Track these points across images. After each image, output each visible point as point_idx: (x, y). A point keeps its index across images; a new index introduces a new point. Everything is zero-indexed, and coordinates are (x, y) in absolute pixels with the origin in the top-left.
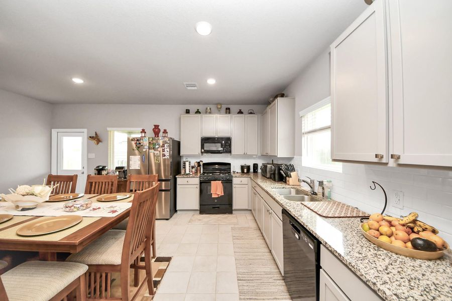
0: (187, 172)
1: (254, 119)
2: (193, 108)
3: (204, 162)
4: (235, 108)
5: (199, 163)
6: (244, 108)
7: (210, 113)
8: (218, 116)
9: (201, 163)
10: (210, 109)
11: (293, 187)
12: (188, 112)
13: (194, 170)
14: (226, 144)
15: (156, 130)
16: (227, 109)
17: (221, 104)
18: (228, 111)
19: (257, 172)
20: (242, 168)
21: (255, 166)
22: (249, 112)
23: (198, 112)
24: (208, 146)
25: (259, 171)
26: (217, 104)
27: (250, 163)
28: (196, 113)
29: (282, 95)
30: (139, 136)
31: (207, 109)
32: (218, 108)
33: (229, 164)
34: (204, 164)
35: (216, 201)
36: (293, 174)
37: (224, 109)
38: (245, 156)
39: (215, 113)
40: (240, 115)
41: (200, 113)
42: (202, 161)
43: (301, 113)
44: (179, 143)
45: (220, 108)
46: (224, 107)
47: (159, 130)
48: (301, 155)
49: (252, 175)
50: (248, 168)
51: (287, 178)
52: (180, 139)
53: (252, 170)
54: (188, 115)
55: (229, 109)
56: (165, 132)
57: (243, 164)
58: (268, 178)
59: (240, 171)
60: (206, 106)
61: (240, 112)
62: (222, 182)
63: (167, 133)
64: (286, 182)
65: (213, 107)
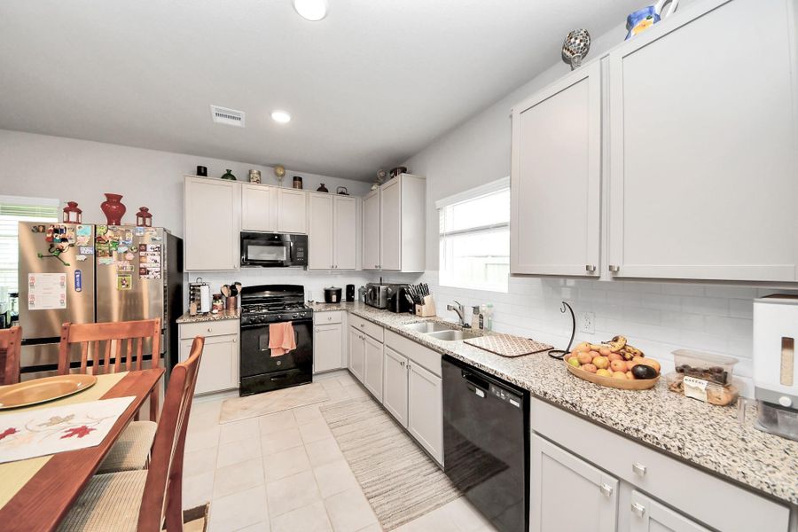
0: (206, 307)
1: (348, 204)
2: (216, 166)
3: (245, 285)
4: (311, 180)
5: (233, 287)
6: (330, 183)
7: (258, 182)
8: (273, 189)
9: (239, 288)
10: (259, 173)
11: (429, 319)
12: (202, 172)
13: (219, 304)
15: (113, 208)
16: (295, 178)
17: (284, 168)
18: (298, 182)
19: (352, 300)
20: (328, 294)
21: (350, 289)
22: (340, 190)
23: (228, 175)
24: (254, 252)
25: (356, 297)
26: (275, 166)
27: (341, 284)
28: (225, 177)
29: (404, 170)
30: (54, 220)
31: (250, 172)
32: (276, 174)
33: (300, 289)
34: (246, 290)
35: (279, 363)
36: (426, 299)
37: (288, 180)
38: (334, 271)
39: (268, 183)
40: (322, 194)
41: (234, 178)
42: (240, 284)
43: (438, 203)
44: (180, 243)
45: (283, 175)
46: (290, 174)
47: (123, 209)
48: (437, 268)
49: (343, 305)
50: (339, 292)
51: (417, 306)
52: (182, 236)
53: (344, 296)
54: (201, 179)
55: (300, 179)
56: (144, 213)
57: (328, 287)
58: (382, 309)
59: (323, 300)
60: (250, 166)
61: (323, 189)
62: (293, 324)
63: (150, 216)
64: (414, 313)
65: (266, 172)
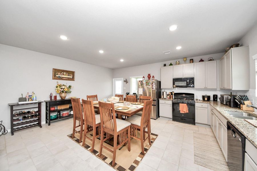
0: (165, 97)
1: (214, 64)
2: (167, 63)
3: (175, 92)
5: (171, 93)
6: (203, 57)
7: (179, 64)
8: (184, 65)
9: (173, 93)
10: (179, 62)
12: (165, 65)
13: (168, 96)
14: (190, 82)
15: (149, 76)
16: (190, 60)
17: (186, 58)
18: (192, 61)
20: (204, 97)
21: (215, 97)
22: (209, 59)
23: (171, 65)
24: (177, 84)
25: (218, 100)
26: (184, 58)
27: (211, 94)
28: (170, 65)
30: (142, 79)
31: (176, 62)
32: (184, 60)
33: (193, 94)
34: (175, 94)
35: (183, 115)
37: (188, 61)
39: (182, 64)
40: (201, 63)
41: (172, 65)
42: (174, 92)
44: (160, 82)
45: (186, 60)
46: (189, 59)
47: (150, 76)
49: (212, 103)
50: (209, 98)
51: (241, 105)
52: (161, 80)
53: (212, 99)
54: (165, 67)
55: (192, 60)
56: (153, 77)
57: (204, 95)
58: (225, 105)
59: (201, 99)
60: (176, 60)
61: (202, 61)
62: (187, 105)
63: (154, 77)
64: (240, 108)
65: (181, 60)
